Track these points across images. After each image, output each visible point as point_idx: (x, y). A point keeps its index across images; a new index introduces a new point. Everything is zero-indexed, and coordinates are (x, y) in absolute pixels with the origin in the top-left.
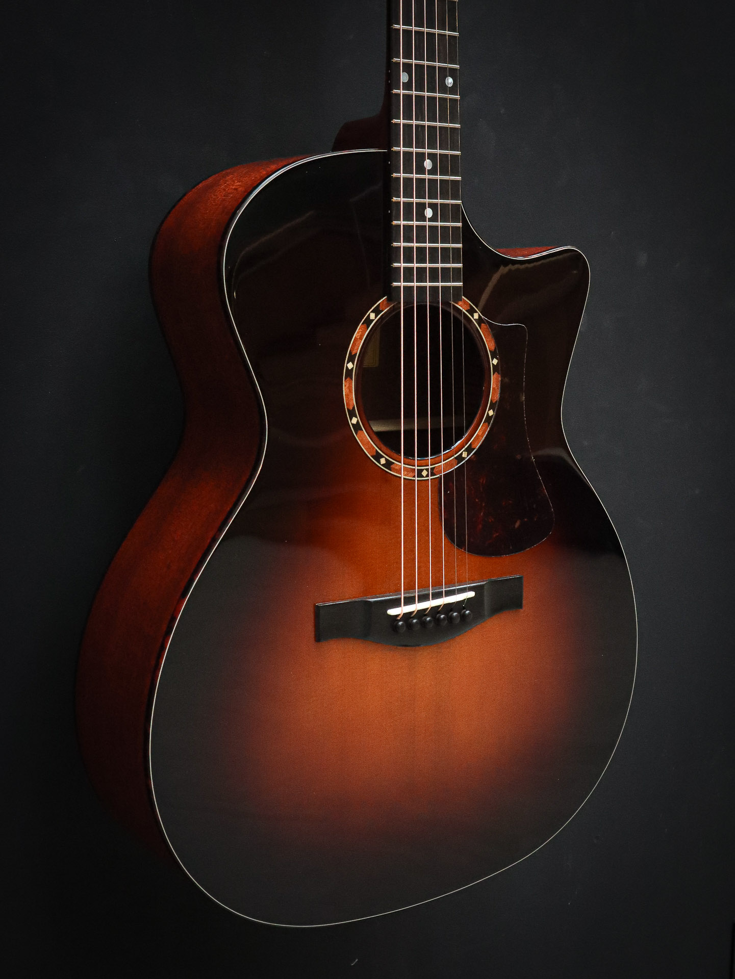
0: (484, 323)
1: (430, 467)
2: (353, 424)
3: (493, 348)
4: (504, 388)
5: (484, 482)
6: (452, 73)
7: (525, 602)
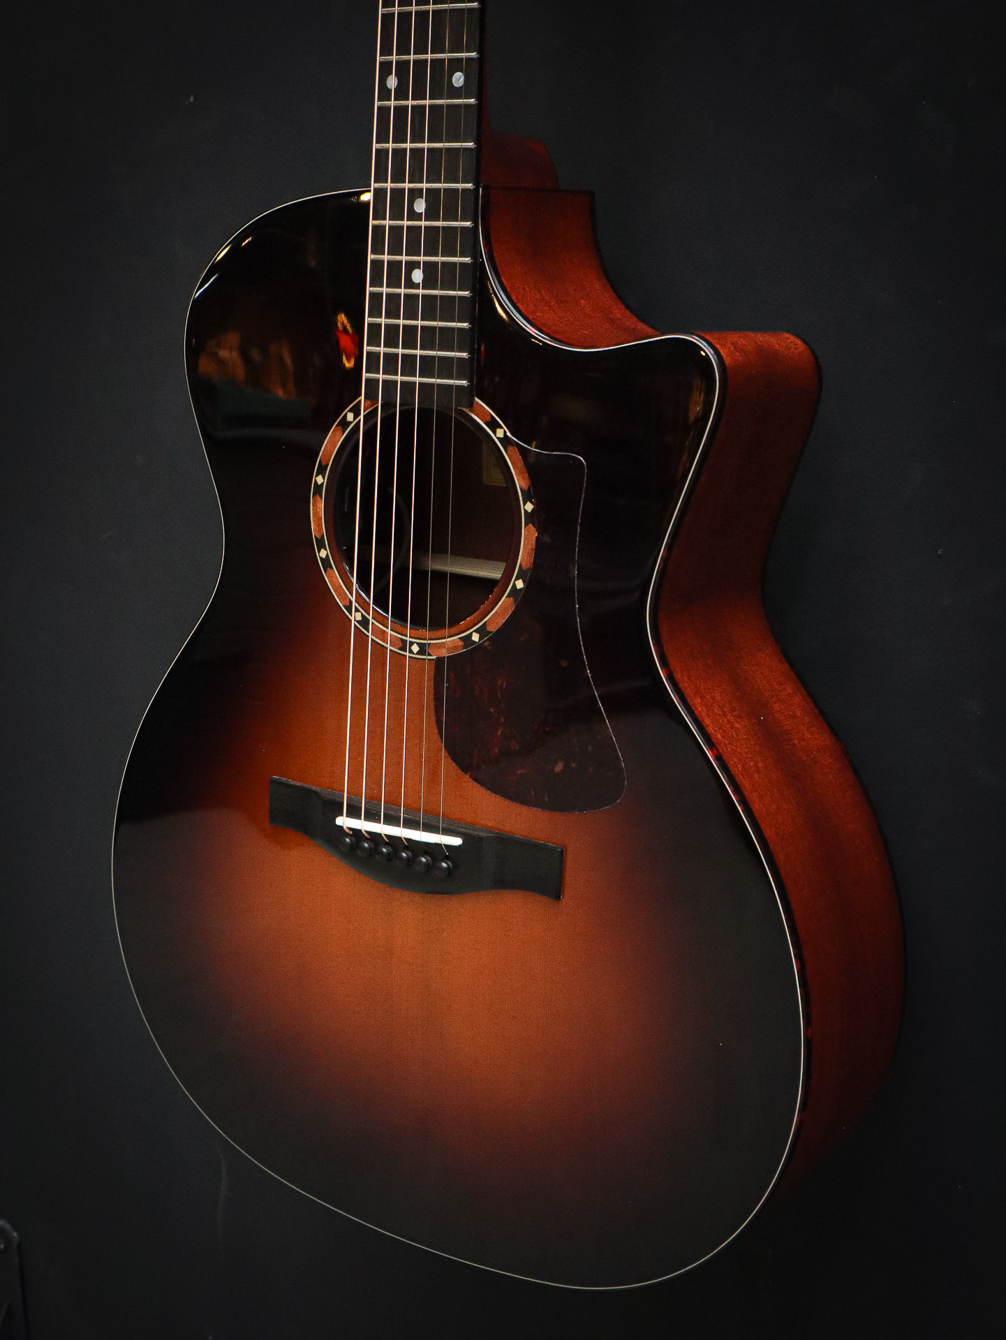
0: (512, 445)
2: (321, 558)
3: (525, 487)
4: (541, 551)
5: (505, 684)
6: (460, 66)
7: (568, 891)
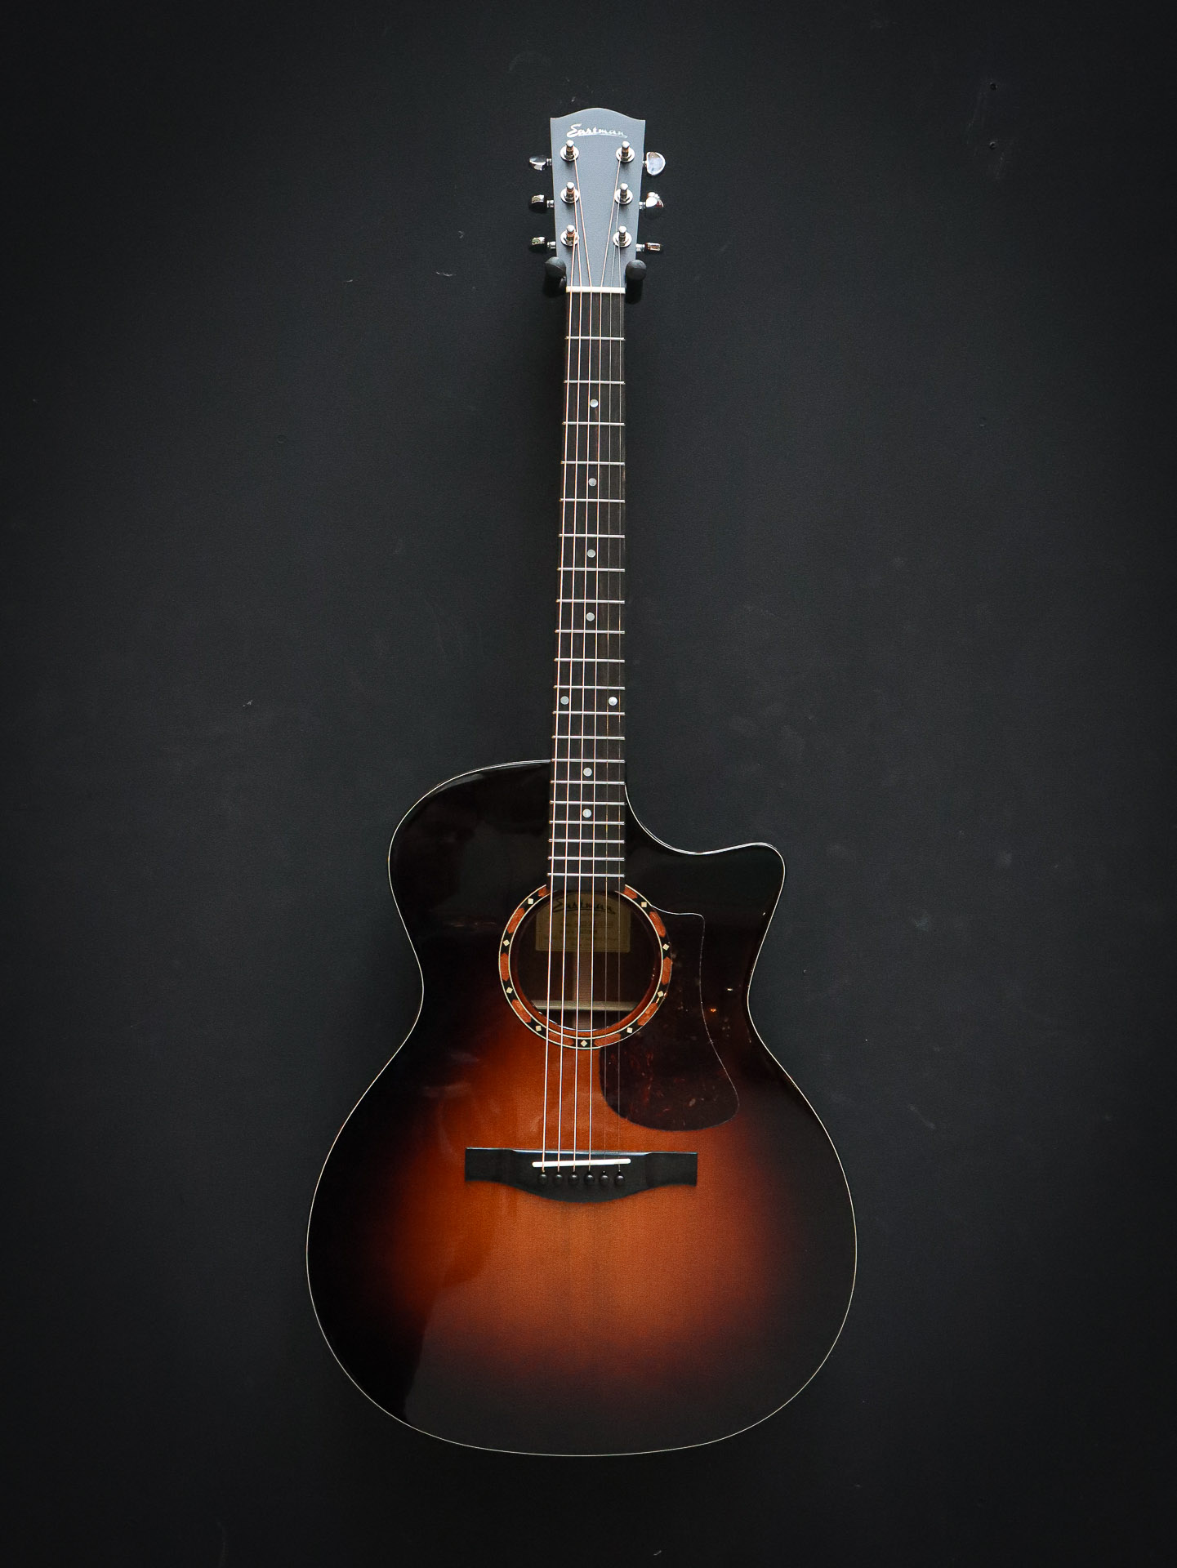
0: (653, 911)
1: (591, 1038)
2: (508, 994)
3: (663, 934)
4: (675, 972)
5: (652, 1057)
6: (614, 693)
7: (700, 1179)
